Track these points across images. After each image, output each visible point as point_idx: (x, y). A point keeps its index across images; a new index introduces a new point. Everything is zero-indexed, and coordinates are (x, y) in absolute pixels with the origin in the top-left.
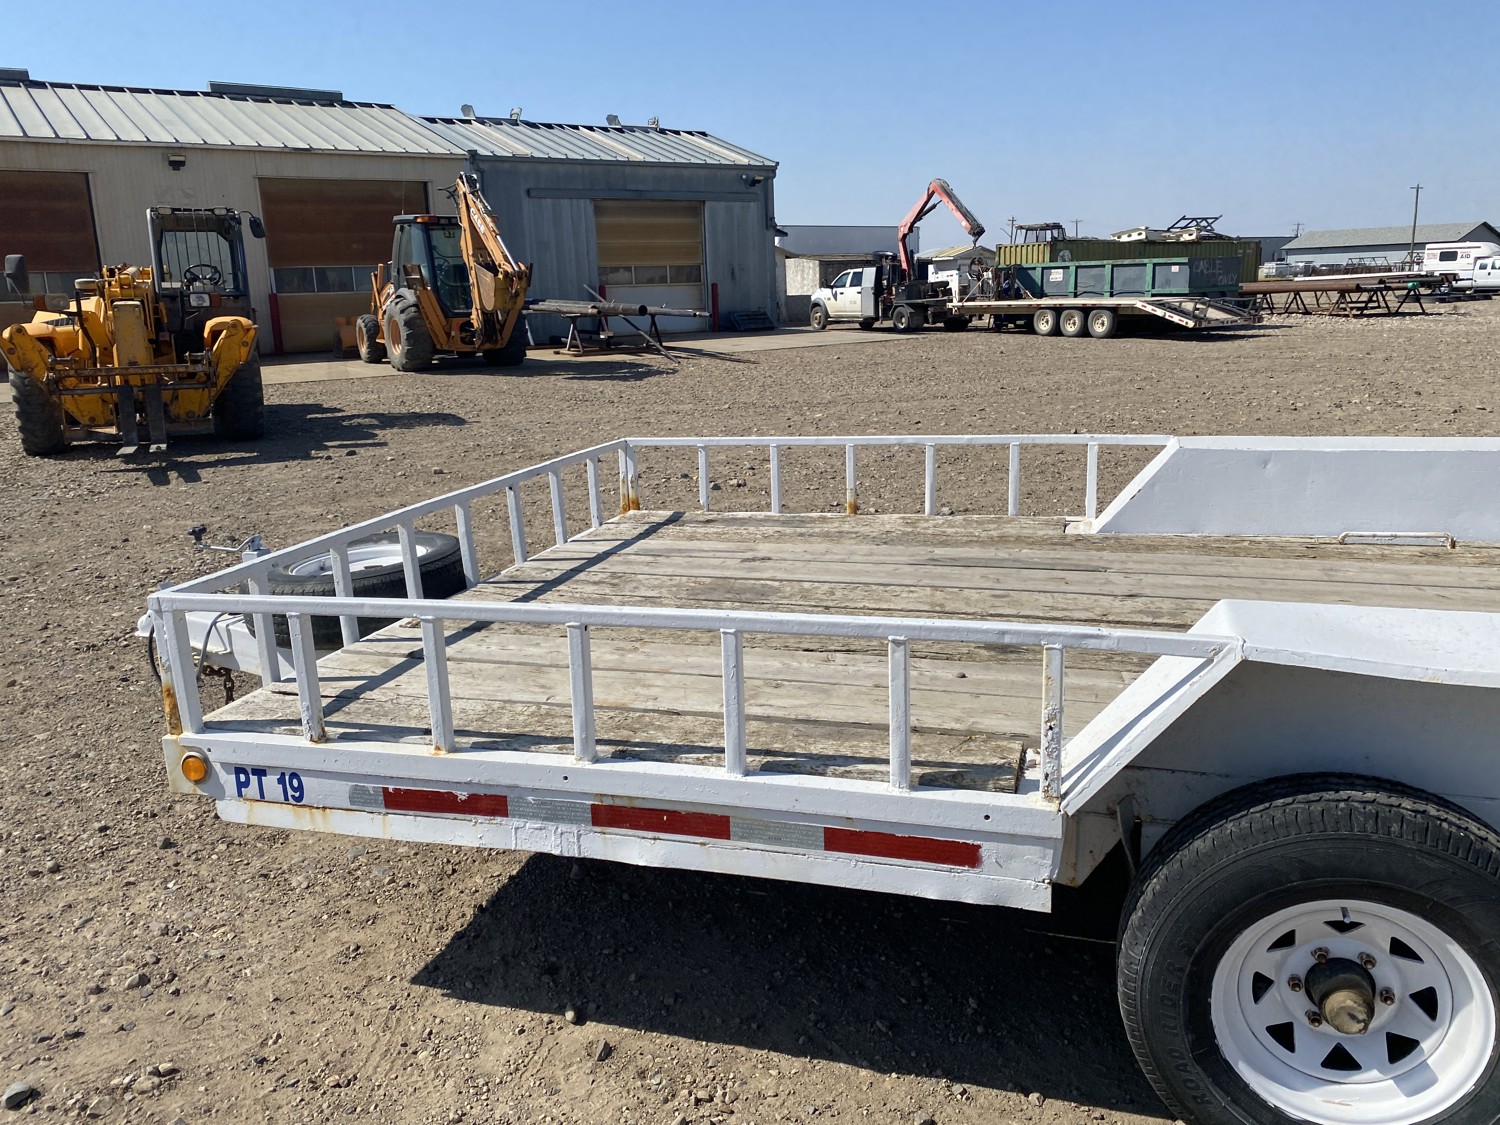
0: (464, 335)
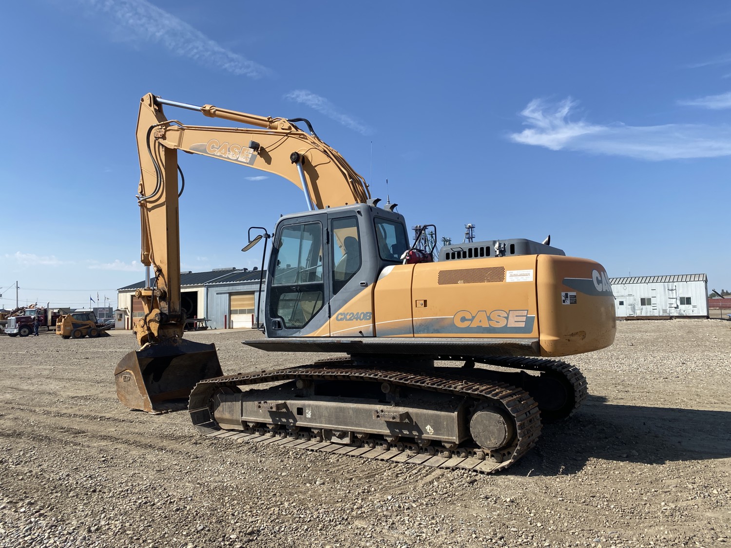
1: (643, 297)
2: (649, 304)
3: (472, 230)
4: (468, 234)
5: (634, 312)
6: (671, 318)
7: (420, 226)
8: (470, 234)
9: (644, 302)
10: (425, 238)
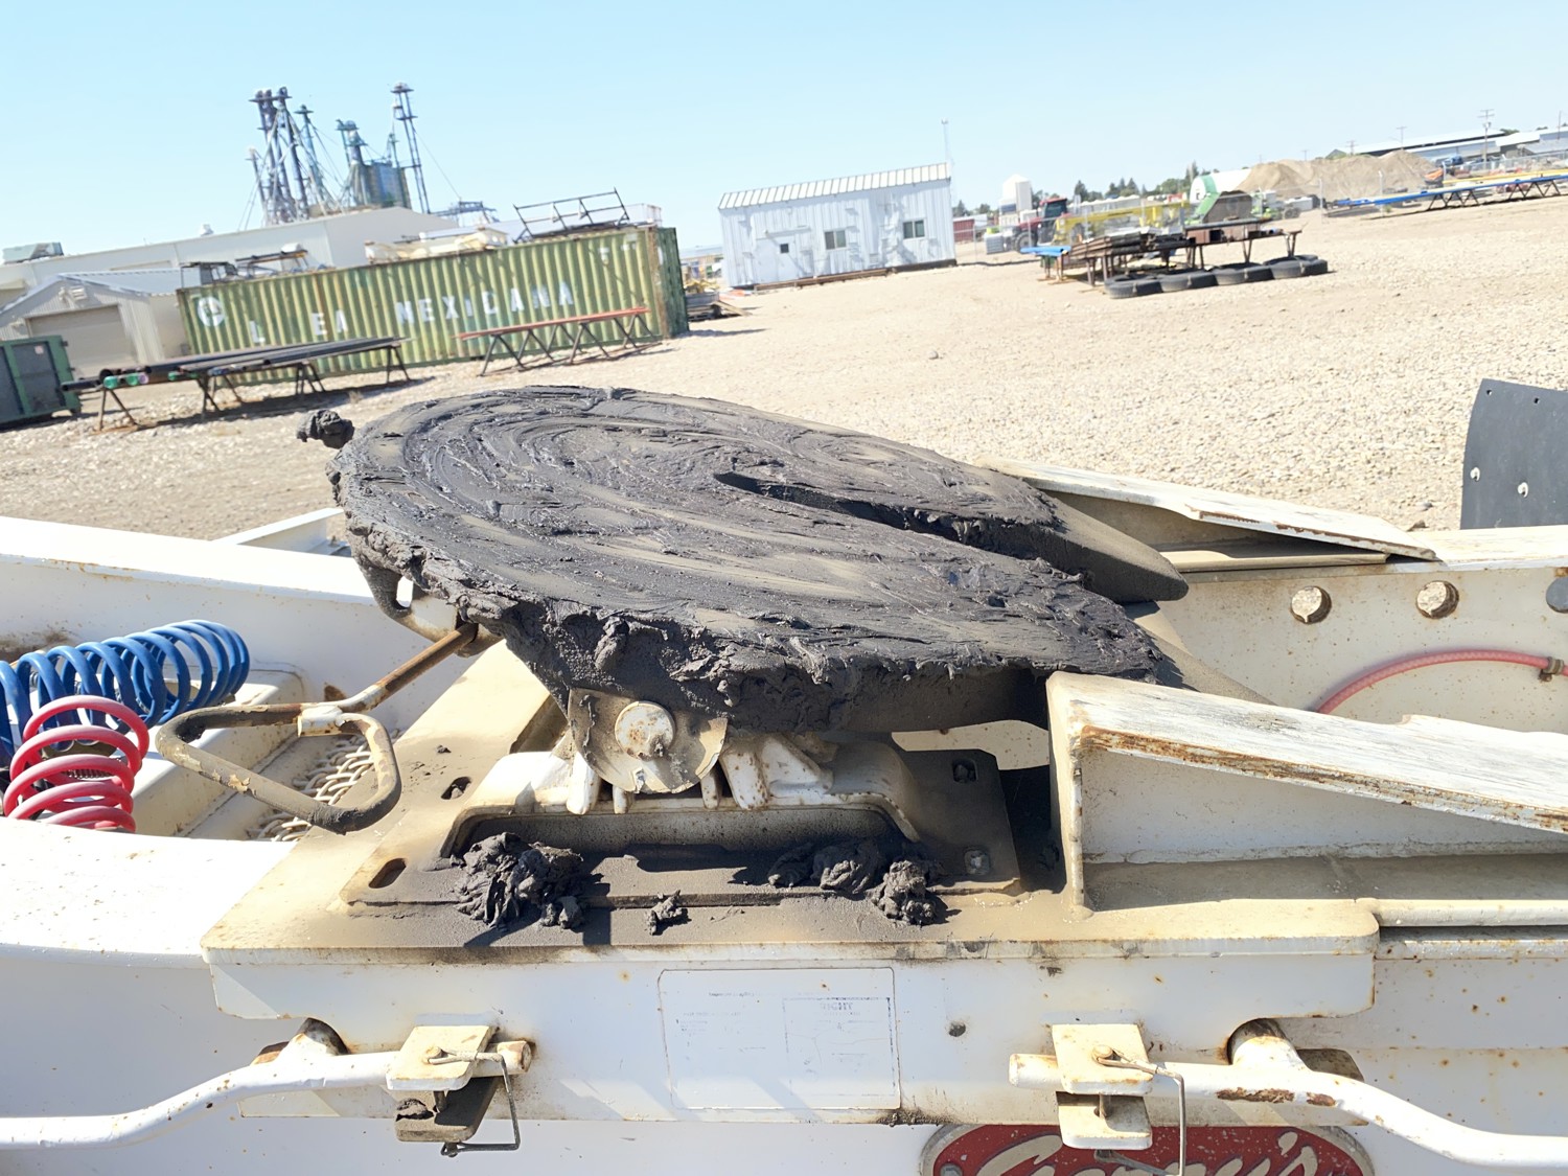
1: (828, 229)
2: (843, 244)
3: (407, 98)
4: (401, 107)
5: (812, 267)
6: (888, 271)
7: (269, 93)
8: (406, 108)
9: (832, 240)
10: (290, 126)
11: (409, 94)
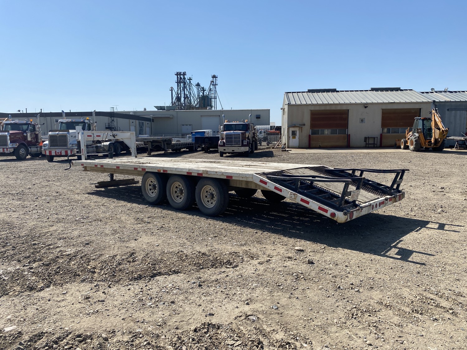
0: (429, 144)
7: (180, 73)
8: (215, 82)
10: (184, 83)
11: (216, 79)
